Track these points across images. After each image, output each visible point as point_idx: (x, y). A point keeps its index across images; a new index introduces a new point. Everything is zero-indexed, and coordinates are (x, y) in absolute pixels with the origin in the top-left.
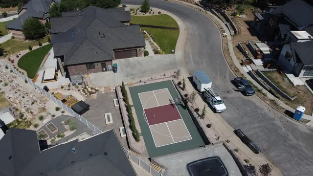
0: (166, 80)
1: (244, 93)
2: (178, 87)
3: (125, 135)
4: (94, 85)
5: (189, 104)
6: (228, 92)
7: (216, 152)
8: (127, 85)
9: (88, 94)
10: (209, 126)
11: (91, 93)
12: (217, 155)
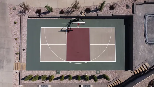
2: (43, 15)
7: (140, 14)
10: (112, 8)
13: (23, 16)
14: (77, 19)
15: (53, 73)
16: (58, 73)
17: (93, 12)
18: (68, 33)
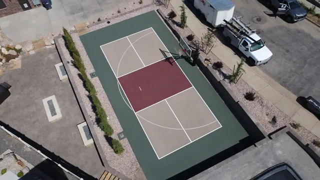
0: (145, 11)
1: (288, 18)
2: (170, 22)
3: (91, 141)
4: (10, 40)
5: (202, 56)
6: (259, 20)
7: (279, 152)
8: (75, 31)
9: (4, 61)
10: (250, 97)
11: (9, 58)
12: (282, 160)
13: (155, 5)
14: (192, 62)
15: (89, 69)
16: (92, 75)
17: (220, 74)
18: (165, 61)
